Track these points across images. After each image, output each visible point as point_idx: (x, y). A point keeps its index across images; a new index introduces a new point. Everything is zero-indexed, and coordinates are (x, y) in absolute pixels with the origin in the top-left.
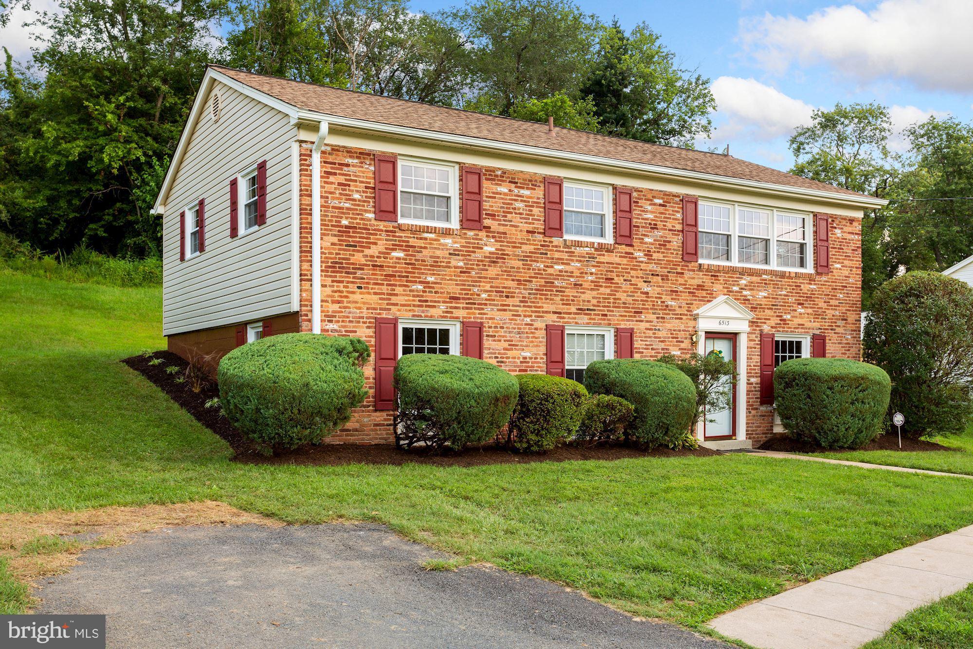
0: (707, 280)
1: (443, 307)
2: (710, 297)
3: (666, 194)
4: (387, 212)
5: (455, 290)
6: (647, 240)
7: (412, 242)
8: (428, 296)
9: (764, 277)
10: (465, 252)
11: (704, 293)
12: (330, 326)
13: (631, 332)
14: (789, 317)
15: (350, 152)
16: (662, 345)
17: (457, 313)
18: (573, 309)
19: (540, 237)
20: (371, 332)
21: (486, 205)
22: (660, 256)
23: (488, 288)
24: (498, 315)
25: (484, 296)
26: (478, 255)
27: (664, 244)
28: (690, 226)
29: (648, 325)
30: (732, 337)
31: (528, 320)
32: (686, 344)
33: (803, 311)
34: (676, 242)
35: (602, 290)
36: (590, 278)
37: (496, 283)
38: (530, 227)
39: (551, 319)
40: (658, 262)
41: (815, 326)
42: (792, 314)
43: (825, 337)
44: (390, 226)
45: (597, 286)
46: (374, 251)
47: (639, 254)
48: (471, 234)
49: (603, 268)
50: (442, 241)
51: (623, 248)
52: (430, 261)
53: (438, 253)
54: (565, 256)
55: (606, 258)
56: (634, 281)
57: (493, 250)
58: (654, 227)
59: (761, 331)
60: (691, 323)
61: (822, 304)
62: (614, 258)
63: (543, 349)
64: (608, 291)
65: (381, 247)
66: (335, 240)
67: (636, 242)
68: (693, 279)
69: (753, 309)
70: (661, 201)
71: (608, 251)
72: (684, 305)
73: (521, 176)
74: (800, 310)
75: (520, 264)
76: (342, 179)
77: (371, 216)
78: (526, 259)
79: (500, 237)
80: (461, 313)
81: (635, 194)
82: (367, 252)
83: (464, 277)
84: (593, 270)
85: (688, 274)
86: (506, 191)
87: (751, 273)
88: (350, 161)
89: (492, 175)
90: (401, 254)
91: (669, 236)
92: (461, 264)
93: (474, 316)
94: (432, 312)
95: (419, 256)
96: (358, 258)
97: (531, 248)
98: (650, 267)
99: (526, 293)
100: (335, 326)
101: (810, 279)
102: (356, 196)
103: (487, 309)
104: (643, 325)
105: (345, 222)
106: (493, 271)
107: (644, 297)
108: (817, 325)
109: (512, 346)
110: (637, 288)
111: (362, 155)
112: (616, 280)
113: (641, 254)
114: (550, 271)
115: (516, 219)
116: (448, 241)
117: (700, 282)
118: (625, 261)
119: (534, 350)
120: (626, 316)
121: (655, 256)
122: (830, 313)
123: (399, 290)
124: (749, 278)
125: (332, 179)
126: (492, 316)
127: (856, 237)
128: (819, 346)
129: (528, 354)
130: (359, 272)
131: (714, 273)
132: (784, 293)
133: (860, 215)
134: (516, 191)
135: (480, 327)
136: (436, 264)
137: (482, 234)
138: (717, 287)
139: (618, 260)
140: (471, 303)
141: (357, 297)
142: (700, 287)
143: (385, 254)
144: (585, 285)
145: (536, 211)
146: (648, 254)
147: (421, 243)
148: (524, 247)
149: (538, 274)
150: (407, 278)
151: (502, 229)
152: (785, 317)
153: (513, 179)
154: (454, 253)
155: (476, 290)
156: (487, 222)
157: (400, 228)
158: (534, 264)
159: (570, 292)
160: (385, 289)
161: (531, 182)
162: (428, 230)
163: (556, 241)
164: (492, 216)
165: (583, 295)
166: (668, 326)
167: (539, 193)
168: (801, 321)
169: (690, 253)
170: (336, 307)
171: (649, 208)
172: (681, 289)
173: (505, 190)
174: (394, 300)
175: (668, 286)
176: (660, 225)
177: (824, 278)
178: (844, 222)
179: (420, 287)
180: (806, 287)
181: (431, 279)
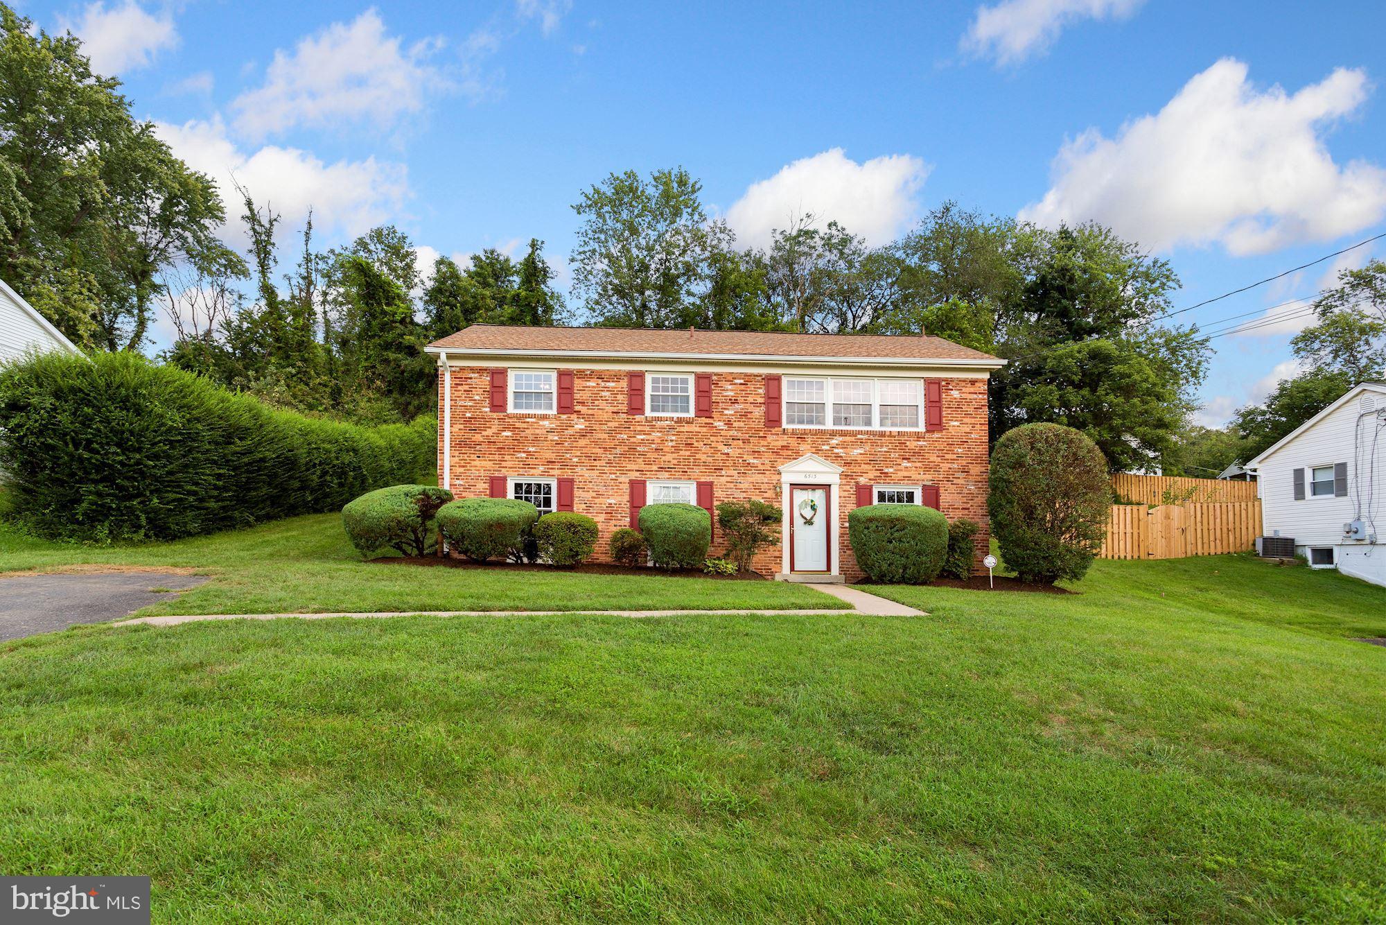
0: (793, 442)
1: (542, 468)
2: (797, 455)
3: (746, 375)
4: (498, 405)
5: (553, 457)
6: (726, 412)
7: (517, 425)
8: (530, 461)
9: (859, 436)
10: (561, 430)
11: (790, 453)
12: (458, 482)
13: (711, 484)
14: (891, 470)
15: (472, 369)
16: (744, 495)
17: (552, 472)
18: (655, 468)
19: (624, 416)
20: (487, 486)
21: (577, 396)
22: (742, 424)
23: (578, 453)
24: (587, 474)
25: (575, 460)
26: (570, 431)
27: (745, 415)
28: (773, 400)
29: (729, 479)
30: (827, 487)
31: (613, 476)
32: (770, 494)
33: (909, 465)
34: (759, 412)
35: (681, 453)
36: (670, 444)
37: (585, 450)
38: (615, 409)
39: (635, 475)
40: (739, 430)
41: (927, 478)
42: (895, 467)
43: (938, 487)
44: (501, 415)
45: (677, 449)
46: (489, 432)
47: (720, 425)
48: (564, 417)
49: (684, 436)
50: (541, 423)
51: (704, 420)
52: (531, 437)
53: (537, 431)
54: (648, 429)
55: (686, 428)
56: (713, 445)
57: (583, 427)
58: (736, 402)
59: (857, 483)
60: (777, 477)
61: (933, 458)
62: (693, 428)
63: (627, 498)
64: (688, 453)
65: (494, 429)
66: (462, 427)
67: (714, 415)
68: (776, 441)
69: (847, 464)
70: (742, 381)
71: (687, 423)
72: (767, 462)
73: (607, 373)
74: (905, 464)
75: (606, 436)
76: (466, 388)
77: (488, 409)
78: (611, 432)
79: (588, 418)
80: (556, 472)
81: (714, 378)
82: (484, 433)
83: (559, 447)
84: (674, 438)
85: (770, 438)
86: (594, 384)
87: (843, 434)
88: (473, 375)
89: (582, 374)
90: (509, 434)
91: (751, 408)
92: (556, 438)
93: (567, 474)
94: (532, 471)
95: (523, 434)
96: (478, 438)
97: (616, 424)
98: (731, 433)
99: (611, 457)
100: (461, 482)
101: (918, 436)
102: (477, 397)
103: (578, 469)
104: (724, 480)
105: (468, 415)
106: (582, 442)
107: (724, 457)
108: (930, 477)
109: (599, 495)
110: (717, 451)
111: (481, 371)
112: (696, 444)
113: (722, 424)
114: (632, 440)
115: (603, 404)
116: (546, 423)
117: (785, 443)
118: (704, 430)
119: (619, 498)
120: (706, 472)
121: (736, 424)
122: (945, 466)
123: (507, 458)
124: (841, 439)
125: (460, 388)
126: (582, 474)
127: (980, 396)
128: (932, 495)
129: (613, 501)
130: (478, 447)
131: (801, 436)
132: (885, 449)
133: (987, 376)
134: (603, 384)
135: (572, 481)
136: (536, 439)
137: (574, 416)
138: (803, 447)
139: (698, 429)
140: (564, 466)
141: (477, 463)
142: (784, 447)
143: (498, 434)
144: (666, 449)
145: (620, 397)
146: (729, 424)
147: (525, 425)
148: (610, 424)
149: (622, 442)
150: (514, 450)
151: (590, 412)
152: (886, 470)
153: (600, 376)
154: (551, 431)
155: (568, 456)
156: (577, 408)
157: (508, 416)
158: (619, 436)
159: (652, 456)
160: (497, 457)
161: (617, 377)
162: (529, 416)
163: (638, 417)
164: (583, 403)
165: (663, 458)
166: (751, 480)
167: (624, 384)
168: (906, 474)
169: (773, 421)
170: (462, 470)
171: (730, 387)
172: (763, 449)
173: (592, 384)
174: (504, 464)
175: (749, 447)
176: (740, 399)
177: (936, 435)
178: (963, 384)
179: (524, 455)
180: (912, 444)
181: (531, 449)
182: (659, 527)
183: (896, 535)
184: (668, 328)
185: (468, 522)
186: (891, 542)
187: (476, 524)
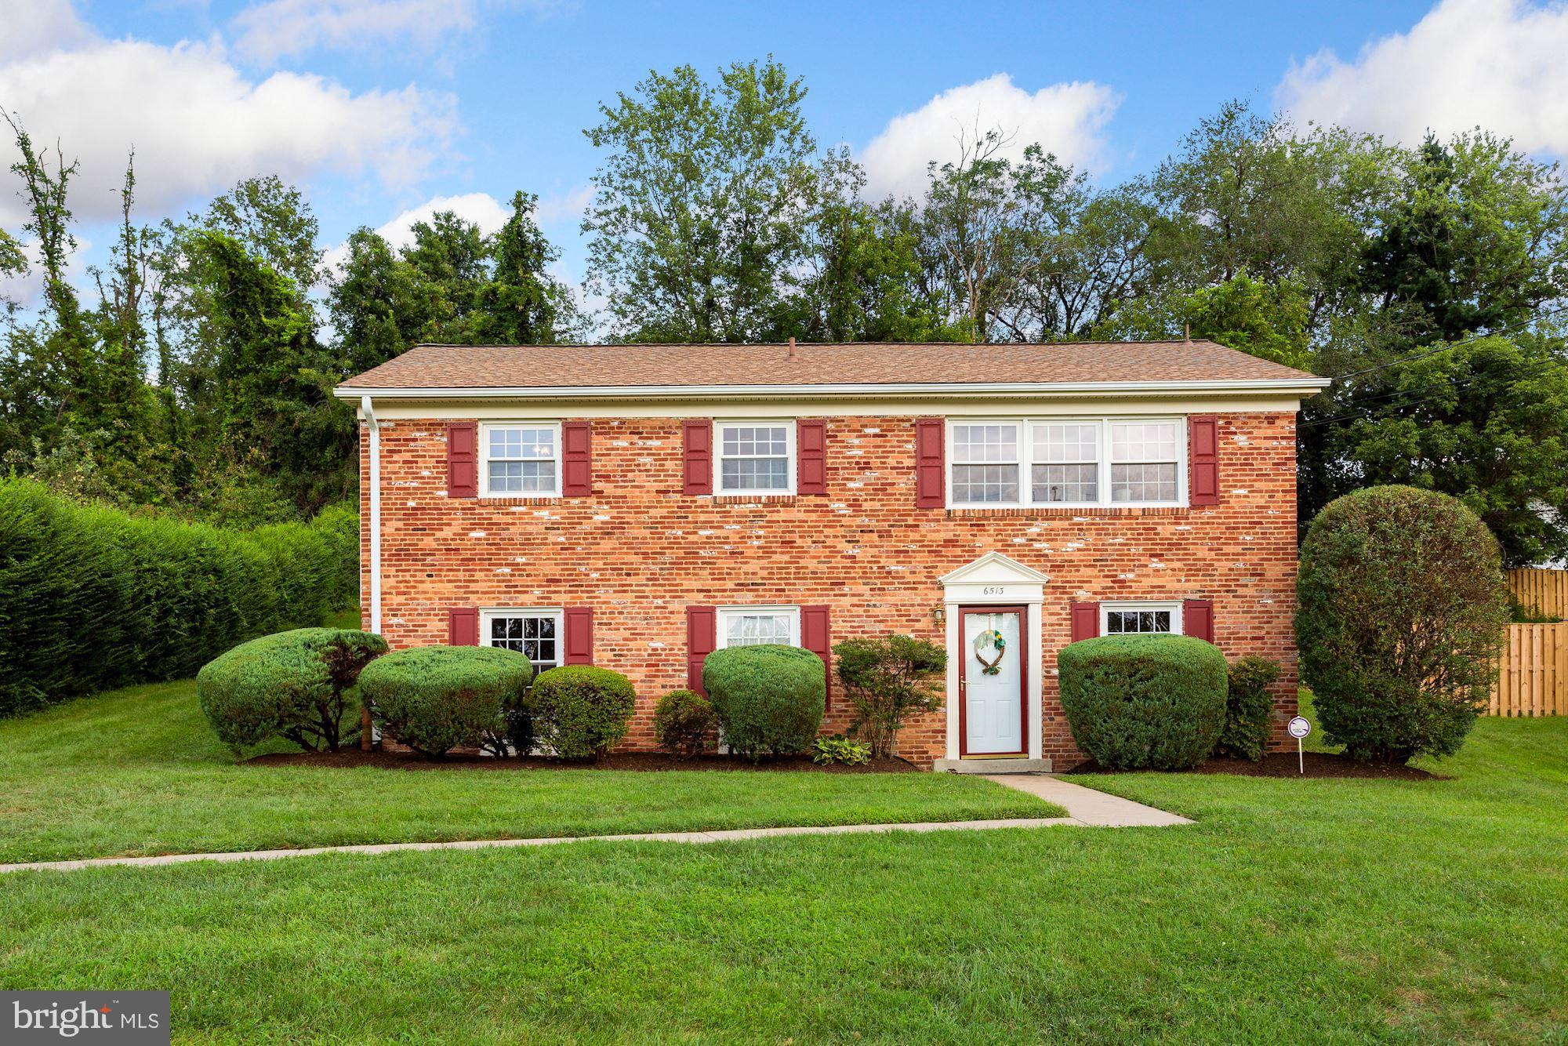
0: (964, 533)
1: (537, 592)
2: (970, 555)
3: (884, 419)
4: (462, 485)
5: (554, 571)
6: (851, 485)
7: (496, 518)
8: (518, 581)
9: (1076, 519)
10: (570, 524)
11: (959, 552)
12: (395, 621)
13: (825, 610)
14: (1131, 576)
15: (417, 425)
16: (882, 626)
17: (555, 598)
18: (730, 585)
19: (678, 496)
20: (444, 625)
21: (596, 465)
22: (877, 505)
23: (600, 564)
24: (615, 599)
25: (595, 575)
26: (587, 526)
27: (882, 489)
28: (930, 461)
29: (855, 600)
30: (1020, 610)
31: (660, 602)
32: (925, 623)
33: (1161, 565)
34: (905, 484)
35: (775, 558)
36: (756, 543)
37: (610, 559)
38: (662, 486)
39: (696, 599)
40: (872, 514)
41: (1192, 588)
42: (1138, 571)
43: (1211, 603)
44: (467, 502)
45: (767, 551)
46: (447, 533)
47: (840, 507)
48: (575, 502)
49: (778, 529)
50: (536, 514)
51: (813, 500)
52: (519, 539)
53: (530, 529)
54: (716, 518)
55: (783, 515)
56: (829, 543)
57: (607, 518)
58: (866, 466)
59: (1073, 600)
60: (934, 595)
61: (1203, 552)
62: (796, 514)
63: (682, 638)
64: (786, 558)
65: (456, 527)
66: (400, 524)
67: (830, 490)
68: (934, 531)
69: (1056, 567)
70: (877, 431)
71: (785, 505)
72: (920, 568)
73: (647, 423)
74: (1156, 564)
75: (647, 533)
76: (408, 456)
77: (444, 493)
78: (653, 526)
79: (617, 502)
80: (563, 598)
81: (830, 426)
82: (439, 534)
83: (567, 554)
84: (761, 532)
85: (925, 527)
86: (625, 444)
87: (1049, 516)
88: (418, 435)
89: (604, 427)
90: (482, 534)
91: (892, 476)
92: (562, 539)
93: (581, 600)
94: (523, 598)
95: (505, 534)
96: (429, 542)
97: (664, 512)
98: (858, 521)
99: (656, 568)
100: (401, 621)
101: (1177, 516)
102: (426, 473)
103: (600, 592)
104: (846, 601)
105: (411, 504)
106: (606, 545)
107: (848, 563)
108: (1197, 586)
109: (636, 635)
110: (834, 551)
111: (432, 426)
112: (799, 542)
113: (843, 505)
114: (691, 538)
115: (640, 478)
116: (544, 514)
117: (950, 536)
118: (814, 516)
119: (670, 639)
120: (817, 590)
121: (866, 506)
122: (1223, 566)
123: (479, 575)
124: (1046, 524)
125: (396, 457)
126: (607, 599)
127: (1284, 443)
128: (1200, 619)
129: (659, 645)
130: (429, 560)
131: (977, 523)
132: (1120, 540)
133: (1294, 407)
134: (640, 443)
135: (589, 612)
136: (528, 542)
137: (592, 501)
138: (982, 540)
139: (802, 516)
140: (576, 586)
141: (428, 586)
142: (950, 543)
143: (462, 535)
144: (748, 553)
145: (670, 465)
146: (855, 505)
147: (509, 519)
148: (652, 512)
149: (675, 542)
150: (489, 561)
151: (619, 492)
152: (1122, 577)
153: (635, 429)
154: (552, 527)
155: (583, 568)
156: (597, 486)
157: (481, 504)
158: (668, 532)
159: (724, 564)
160: (461, 575)
161: (663, 430)
162: (515, 502)
163: (700, 499)
164: (606, 478)
165: (744, 567)
166: (891, 600)
167: (676, 442)
168: (1157, 582)
169: (930, 497)
170: (401, 599)
171: (856, 442)
172: (913, 547)
173: (622, 443)
174: (473, 587)
175: (890, 544)
176: (875, 462)
177: (1208, 513)
178: (1255, 423)
179: (507, 570)
180: (1166, 530)
181: (520, 560)
182: (738, 686)
183: (1139, 687)
184: (753, 341)
185: (413, 688)
186: (1130, 700)
187: (425, 691)
